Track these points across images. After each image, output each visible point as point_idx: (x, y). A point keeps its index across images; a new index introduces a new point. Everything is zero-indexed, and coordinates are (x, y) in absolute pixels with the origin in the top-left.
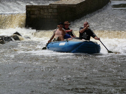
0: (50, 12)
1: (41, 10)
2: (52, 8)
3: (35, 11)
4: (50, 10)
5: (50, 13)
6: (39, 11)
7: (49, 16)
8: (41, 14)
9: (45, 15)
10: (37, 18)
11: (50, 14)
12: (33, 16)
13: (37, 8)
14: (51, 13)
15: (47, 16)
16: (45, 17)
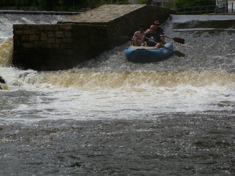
0: (58, 36)
1: (42, 34)
2: (62, 30)
3: (31, 34)
4: (59, 34)
5: (58, 38)
6: (37, 34)
7: (57, 44)
8: (41, 41)
9: (50, 42)
10: (34, 48)
11: (58, 41)
12: (26, 45)
13: (34, 30)
14: (61, 38)
15: (54, 45)
16: (50, 46)
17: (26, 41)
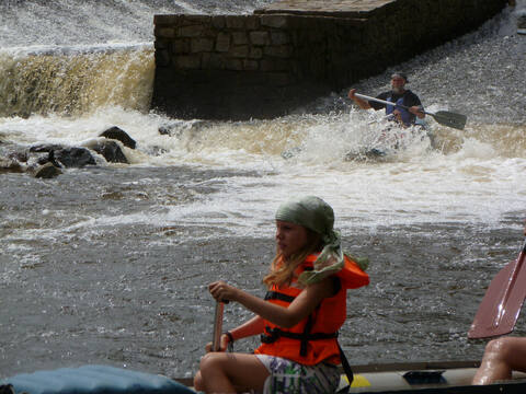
0: (255, 42)
1: (220, 36)
2: (266, 28)
3: (195, 38)
4: (258, 37)
5: (256, 46)
6: (209, 38)
7: (253, 59)
8: (217, 52)
9: (236, 54)
10: (200, 69)
11: (255, 53)
12: (185, 63)
13: (202, 28)
14: (261, 47)
15: (245, 61)
16: (236, 64)
17: (184, 54)
